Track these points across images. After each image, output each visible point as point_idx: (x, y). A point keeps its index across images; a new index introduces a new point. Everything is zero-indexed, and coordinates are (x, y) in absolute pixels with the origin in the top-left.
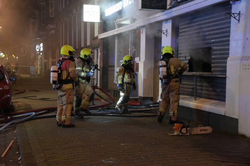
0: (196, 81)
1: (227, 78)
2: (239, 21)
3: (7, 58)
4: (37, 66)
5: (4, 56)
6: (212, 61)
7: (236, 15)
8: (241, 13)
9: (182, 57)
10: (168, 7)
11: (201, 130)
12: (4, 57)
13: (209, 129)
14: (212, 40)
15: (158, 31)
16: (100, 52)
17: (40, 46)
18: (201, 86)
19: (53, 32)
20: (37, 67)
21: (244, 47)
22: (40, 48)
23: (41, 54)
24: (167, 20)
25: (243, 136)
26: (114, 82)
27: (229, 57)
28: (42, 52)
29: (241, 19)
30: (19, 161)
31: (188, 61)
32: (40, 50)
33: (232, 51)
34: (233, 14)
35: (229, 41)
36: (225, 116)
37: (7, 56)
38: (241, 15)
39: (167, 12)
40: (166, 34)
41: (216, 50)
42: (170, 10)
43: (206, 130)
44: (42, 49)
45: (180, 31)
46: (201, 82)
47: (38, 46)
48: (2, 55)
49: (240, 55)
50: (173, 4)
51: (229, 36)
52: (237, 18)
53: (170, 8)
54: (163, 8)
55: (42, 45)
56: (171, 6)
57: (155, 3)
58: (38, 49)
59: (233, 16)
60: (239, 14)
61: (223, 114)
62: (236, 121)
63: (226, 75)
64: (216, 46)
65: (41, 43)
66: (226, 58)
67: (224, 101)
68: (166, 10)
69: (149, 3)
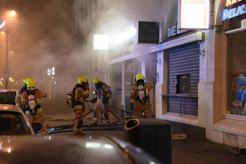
0: (181, 100)
1: (198, 98)
2: (204, 56)
3: (16, 83)
4: (49, 90)
5: (13, 80)
6: (191, 85)
7: (201, 52)
8: (205, 50)
9: (172, 81)
10: (160, 41)
11: (178, 137)
12: (13, 82)
13: (184, 136)
14: (191, 69)
15: (153, 61)
16: (109, 77)
17: (52, 70)
18: (185, 104)
20: (49, 92)
21: (207, 75)
22: (52, 72)
23: (53, 78)
24: (160, 52)
25: (209, 140)
26: (122, 104)
27: (199, 82)
28: (53, 76)
29: (205, 54)
31: (175, 85)
32: (51, 74)
33: (201, 78)
34: (199, 51)
35: (199, 70)
36: (198, 126)
37: (16, 81)
38: (205, 51)
39: (159, 45)
40: (159, 62)
41: (193, 77)
42: (161, 44)
43: (182, 137)
44: (53, 73)
45: (170, 60)
46: (184, 101)
47: (50, 70)
48: (11, 80)
49: (205, 81)
50: (164, 39)
51: (199, 66)
52: (203, 54)
53: (162, 43)
54: (156, 42)
55: (53, 69)
56: (163, 41)
57: (149, 39)
58: (49, 73)
60: (204, 51)
61: (197, 125)
62: (204, 129)
63: (197, 95)
64: (193, 73)
65: (53, 67)
66: (197, 83)
68: (159, 43)
69: (144, 38)
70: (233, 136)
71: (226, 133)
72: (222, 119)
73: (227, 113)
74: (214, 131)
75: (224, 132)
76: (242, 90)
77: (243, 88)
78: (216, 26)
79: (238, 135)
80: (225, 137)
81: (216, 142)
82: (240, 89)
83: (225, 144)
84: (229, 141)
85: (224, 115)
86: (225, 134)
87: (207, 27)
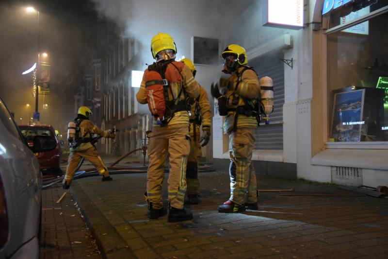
2: (292, 67)
7: (289, 62)
8: (293, 59)
19: (99, 105)
21: (299, 92)
25: (303, 180)
29: (294, 65)
30: (76, 205)
34: (287, 60)
36: (283, 163)
49: (295, 100)
52: (290, 64)
59: (286, 62)
60: (292, 61)
61: (281, 161)
62: (294, 166)
63: (282, 121)
67: (282, 149)
70: (350, 171)
71: (337, 167)
72: (322, 150)
73: (329, 141)
74: (313, 166)
75: (332, 166)
76: (353, 108)
77: (354, 105)
78: (313, 23)
79: (361, 169)
80: (334, 173)
81: (318, 181)
82: (348, 107)
83: (334, 183)
84: (343, 178)
85: (325, 145)
86: (335, 169)
87: (301, 24)
